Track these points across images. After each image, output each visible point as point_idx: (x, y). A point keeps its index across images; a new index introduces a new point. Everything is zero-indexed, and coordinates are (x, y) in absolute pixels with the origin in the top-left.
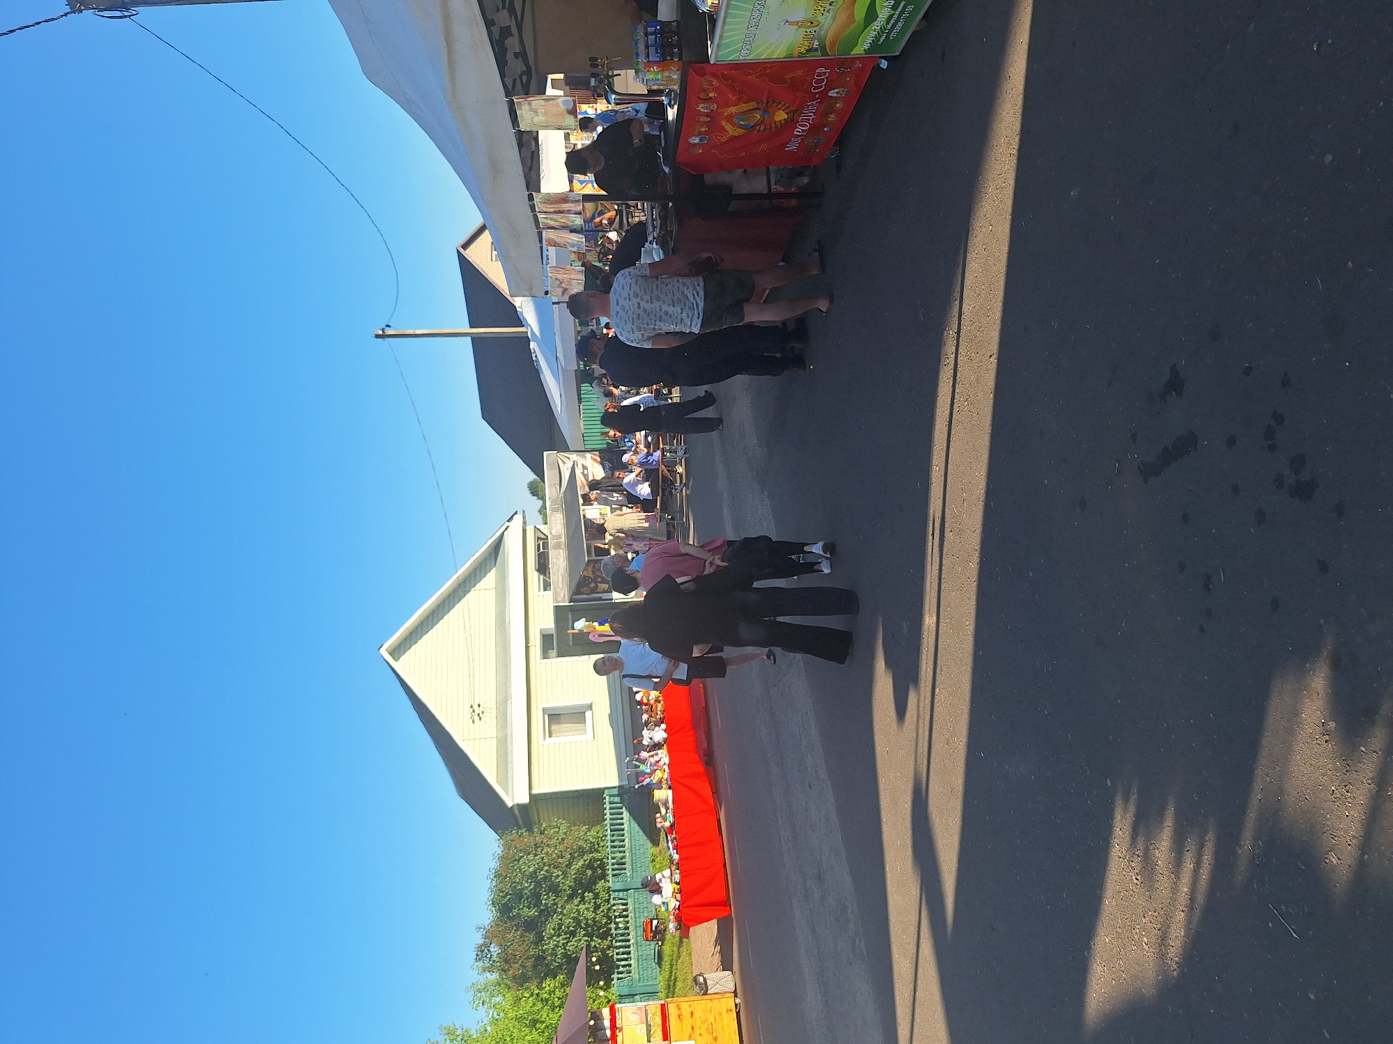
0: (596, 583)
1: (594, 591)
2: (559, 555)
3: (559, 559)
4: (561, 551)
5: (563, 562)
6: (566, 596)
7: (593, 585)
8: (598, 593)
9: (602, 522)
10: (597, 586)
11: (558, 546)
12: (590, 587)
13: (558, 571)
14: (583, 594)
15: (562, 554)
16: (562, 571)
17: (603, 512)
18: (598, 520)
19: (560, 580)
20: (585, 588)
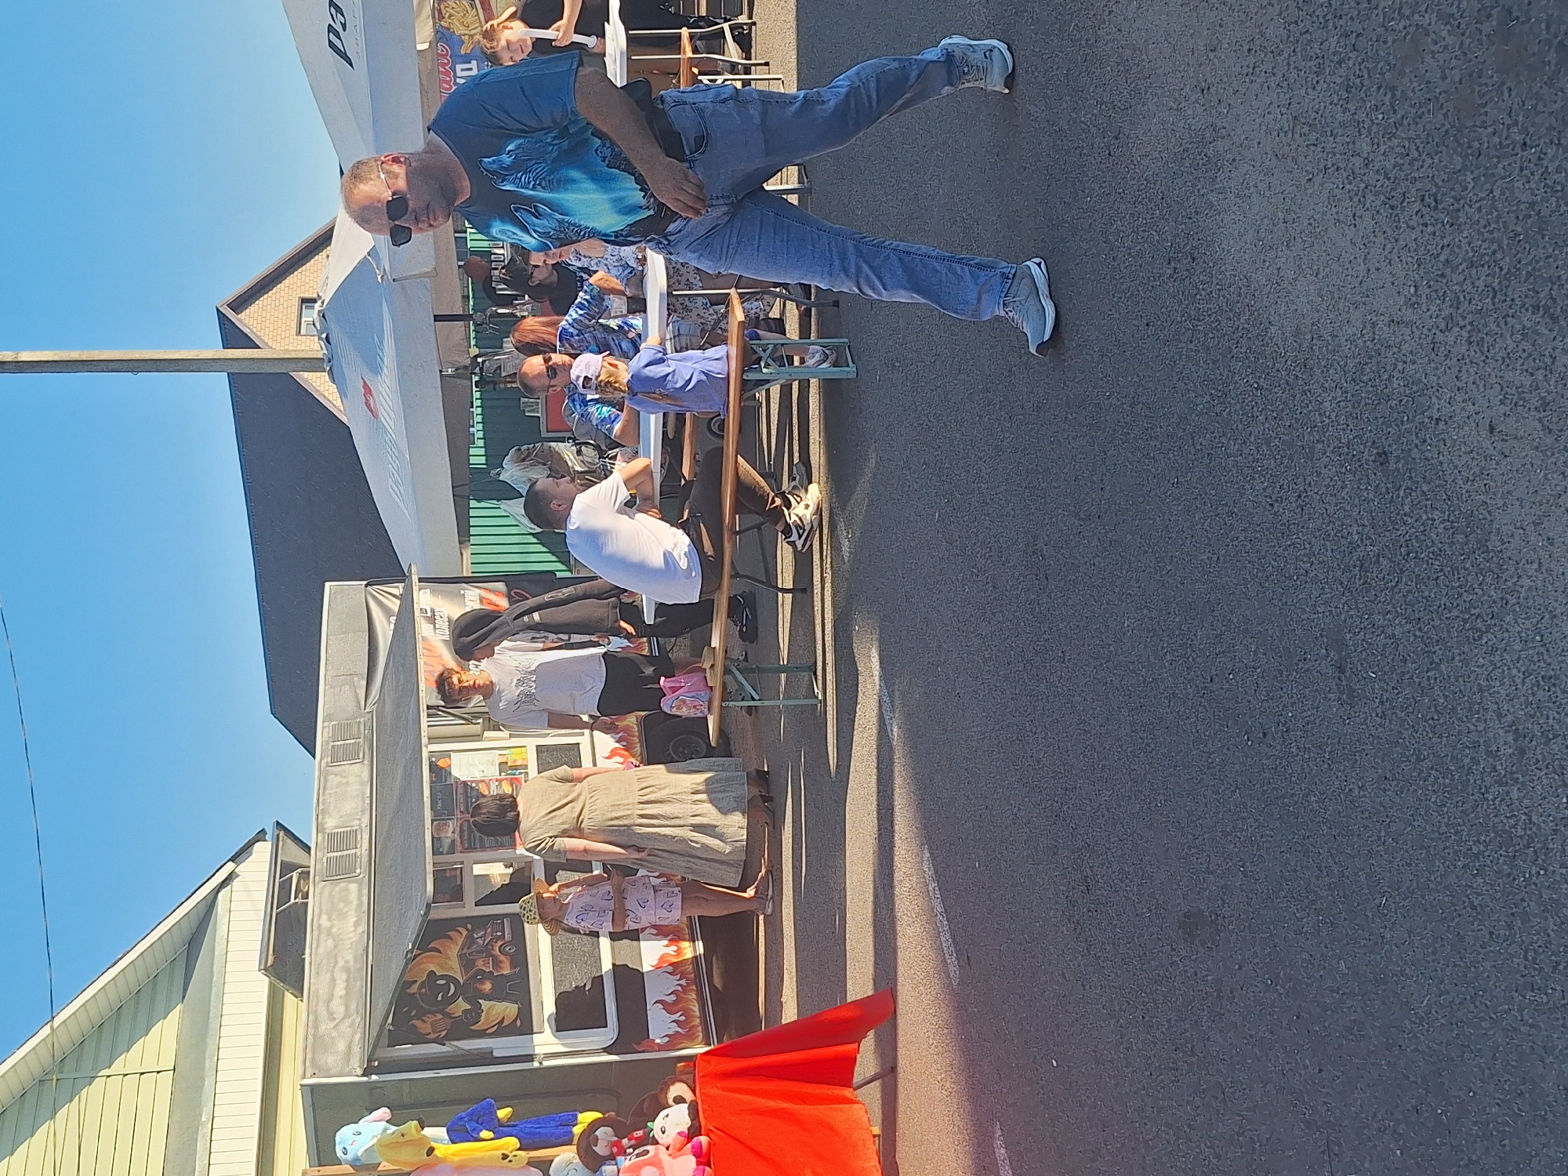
0: (474, 999)
1: (463, 1028)
2: (346, 900)
3: (343, 916)
4: (353, 887)
5: (357, 924)
6: (356, 1050)
7: (461, 1006)
8: (482, 1034)
9: (507, 789)
10: (477, 1011)
11: (339, 871)
12: (448, 1015)
13: (333, 955)
14: (421, 1039)
15: (354, 896)
16: (348, 956)
17: (512, 757)
18: (493, 786)
19: (340, 990)
20: (430, 1018)
